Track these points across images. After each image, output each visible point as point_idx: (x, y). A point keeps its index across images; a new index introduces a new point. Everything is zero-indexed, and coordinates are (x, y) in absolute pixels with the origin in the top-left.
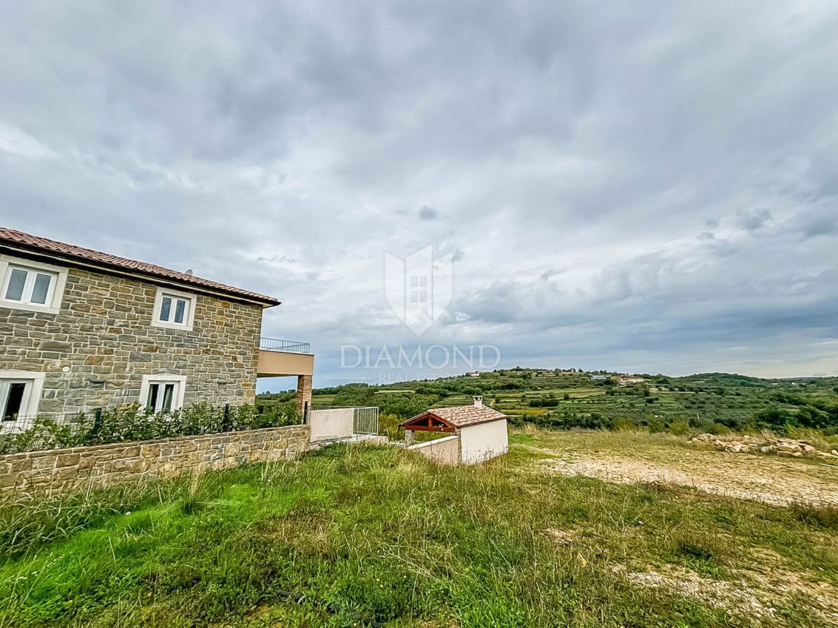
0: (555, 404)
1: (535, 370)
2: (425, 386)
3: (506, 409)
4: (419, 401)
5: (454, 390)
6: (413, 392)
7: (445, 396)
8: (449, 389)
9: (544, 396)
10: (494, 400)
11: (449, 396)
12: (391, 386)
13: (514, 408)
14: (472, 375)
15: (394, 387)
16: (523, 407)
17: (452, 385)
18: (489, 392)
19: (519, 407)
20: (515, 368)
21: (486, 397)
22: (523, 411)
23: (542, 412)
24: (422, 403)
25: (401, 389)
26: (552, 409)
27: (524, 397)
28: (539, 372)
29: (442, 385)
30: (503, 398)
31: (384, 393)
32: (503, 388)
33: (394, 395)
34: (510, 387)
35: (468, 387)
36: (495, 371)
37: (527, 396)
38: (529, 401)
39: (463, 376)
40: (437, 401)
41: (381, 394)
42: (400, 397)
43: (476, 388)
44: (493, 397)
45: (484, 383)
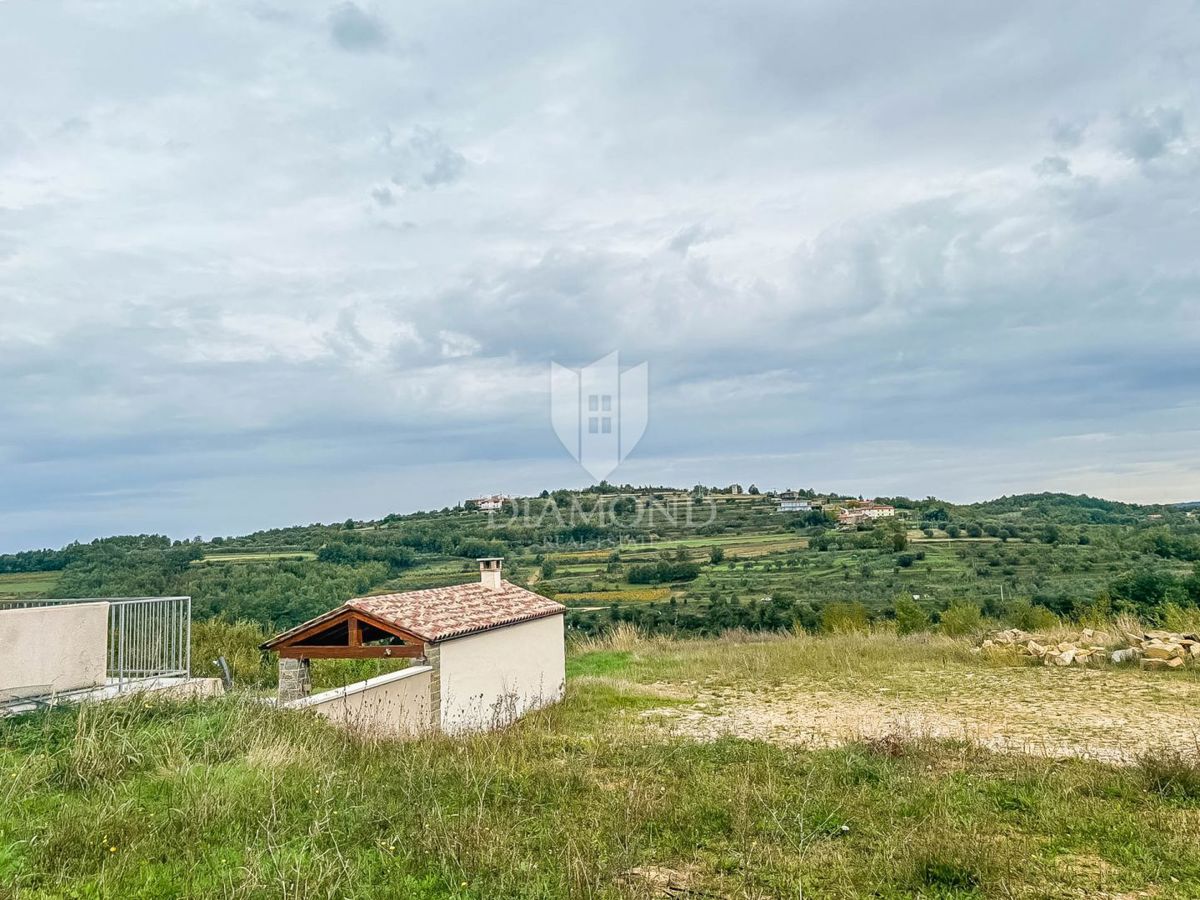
0: (690, 574)
1: (645, 491)
2: (349, 540)
3: (569, 592)
4: (329, 582)
5: (434, 546)
6: (311, 556)
7: (405, 564)
8: (418, 545)
9: (665, 555)
10: (537, 571)
11: (417, 564)
12: (243, 541)
13: (589, 588)
14: (483, 506)
15: (251, 545)
16: (612, 586)
17: (425, 533)
18: (527, 550)
19: (601, 585)
20: (598, 485)
21: (520, 562)
22: (612, 596)
23: (660, 595)
24: (338, 587)
25: (274, 551)
26: (682, 588)
27: (616, 559)
28: (658, 494)
29: (399, 535)
30: (561, 563)
31: (219, 564)
32: (565, 536)
33: (251, 567)
34: (583, 534)
35: (470, 540)
36: (545, 494)
37: (622, 557)
38: (626, 568)
39: (458, 509)
40: (382, 581)
41: (209, 564)
42: (270, 572)
43: (494, 541)
44: (537, 562)
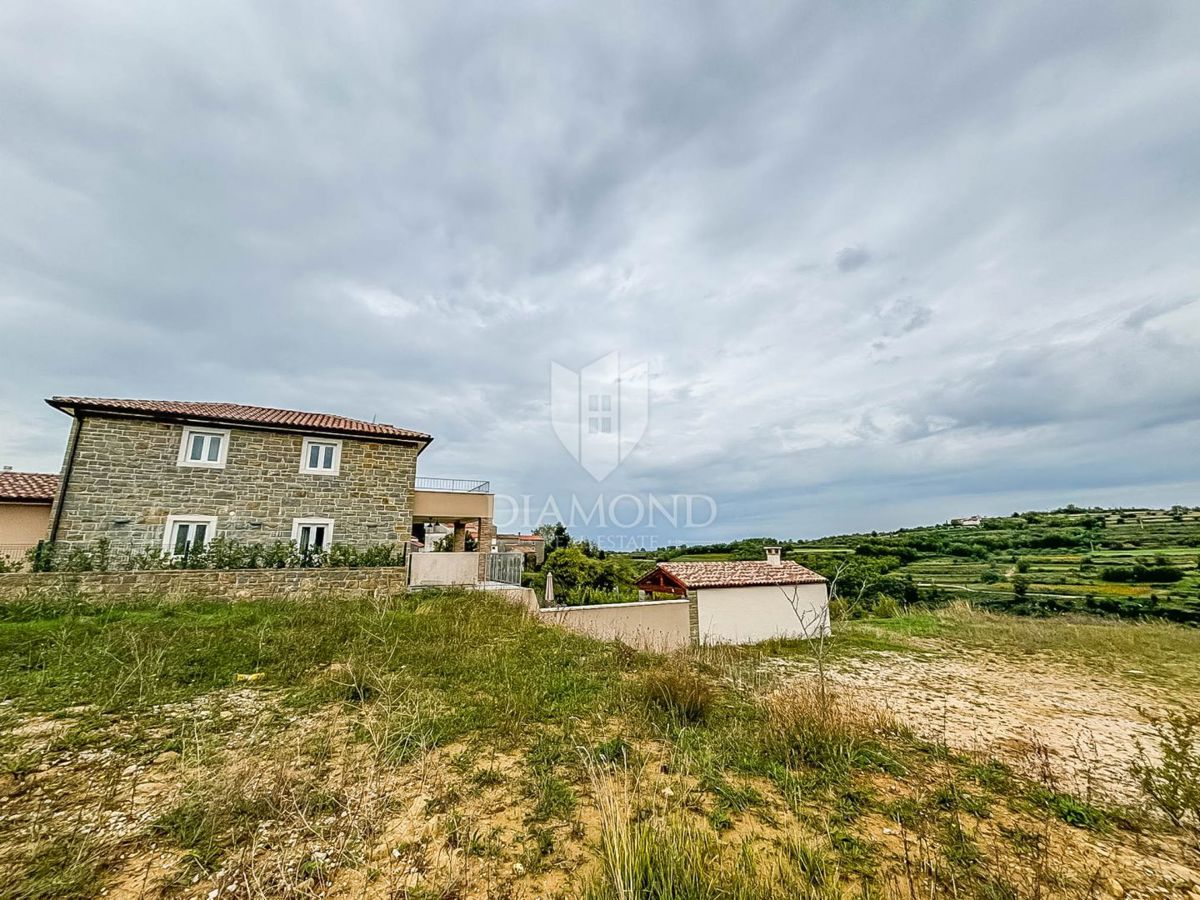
0: (1175, 576)
1: (1114, 512)
2: (874, 542)
3: (1044, 583)
4: (863, 566)
5: (930, 548)
6: (852, 551)
7: (911, 558)
8: (920, 548)
9: (1144, 560)
10: (1014, 568)
11: (919, 558)
12: (814, 542)
13: (1063, 582)
14: (965, 523)
15: (818, 544)
16: (1087, 582)
17: (924, 540)
18: (1004, 552)
19: (1076, 580)
20: (1065, 508)
21: (997, 561)
22: (1087, 589)
23: (1142, 592)
24: (869, 569)
25: (830, 548)
26: (1165, 587)
27: (1088, 561)
28: (1124, 515)
29: (905, 540)
30: (1034, 562)
31: (800, 554)
32: (1035, 545)
33: (818, 556)
34: (1054, 543)
35: (956, 544)
36: (1016, 515)
37: (1094, 560)
38: (1101, 570)
39: (946, 525)
40: (897, 567)
41: (796, 553)
42: (828, 559)
43: (976, 546)
44: (1013, 561)
45: (991, 536)
